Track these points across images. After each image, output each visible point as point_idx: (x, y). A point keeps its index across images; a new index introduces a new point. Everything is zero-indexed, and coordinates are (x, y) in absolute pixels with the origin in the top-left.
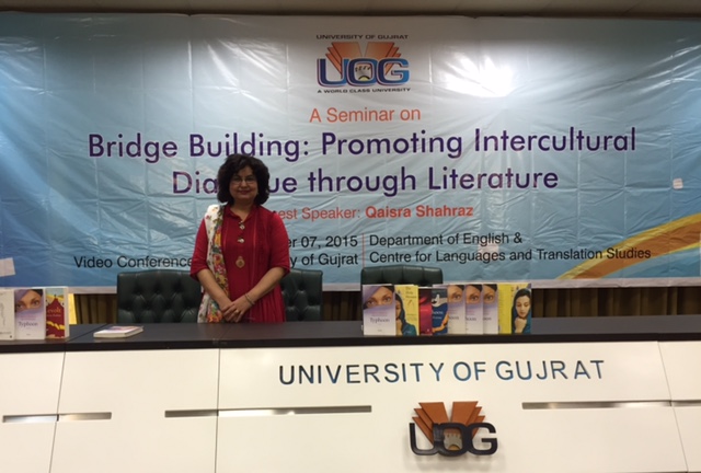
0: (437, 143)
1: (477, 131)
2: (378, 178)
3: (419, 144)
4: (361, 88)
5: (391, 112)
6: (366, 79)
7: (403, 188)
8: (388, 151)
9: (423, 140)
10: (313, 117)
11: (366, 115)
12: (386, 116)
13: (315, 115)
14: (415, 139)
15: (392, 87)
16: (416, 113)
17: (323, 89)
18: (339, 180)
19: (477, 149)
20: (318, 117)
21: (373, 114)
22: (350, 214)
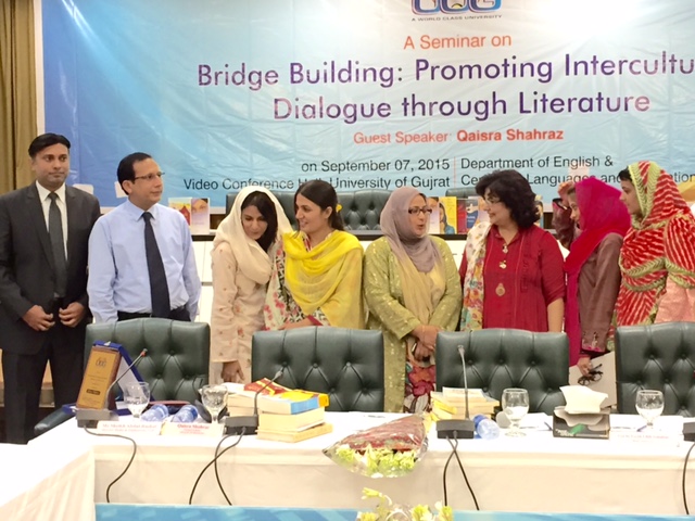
0: (527, 69)
1: (567, 56)
2: (469, 103)
3: (510, 69)
4: (454, 16)
5: (483, 39)
6: (458, 7)
7: (494, 112)
8: (480, 76)
9: (514, 66)
10: (407, 44)
11: (458, 42)
12: (477, 42)
13: (409, 42)
14: (506, 65)
15: (483, 15)
16: (507, 40)
17: (417, 17)
18: (431, 105)
19: (567, 73)
20: (412, 44)
21: (465, 41)
22: (442, 137)
